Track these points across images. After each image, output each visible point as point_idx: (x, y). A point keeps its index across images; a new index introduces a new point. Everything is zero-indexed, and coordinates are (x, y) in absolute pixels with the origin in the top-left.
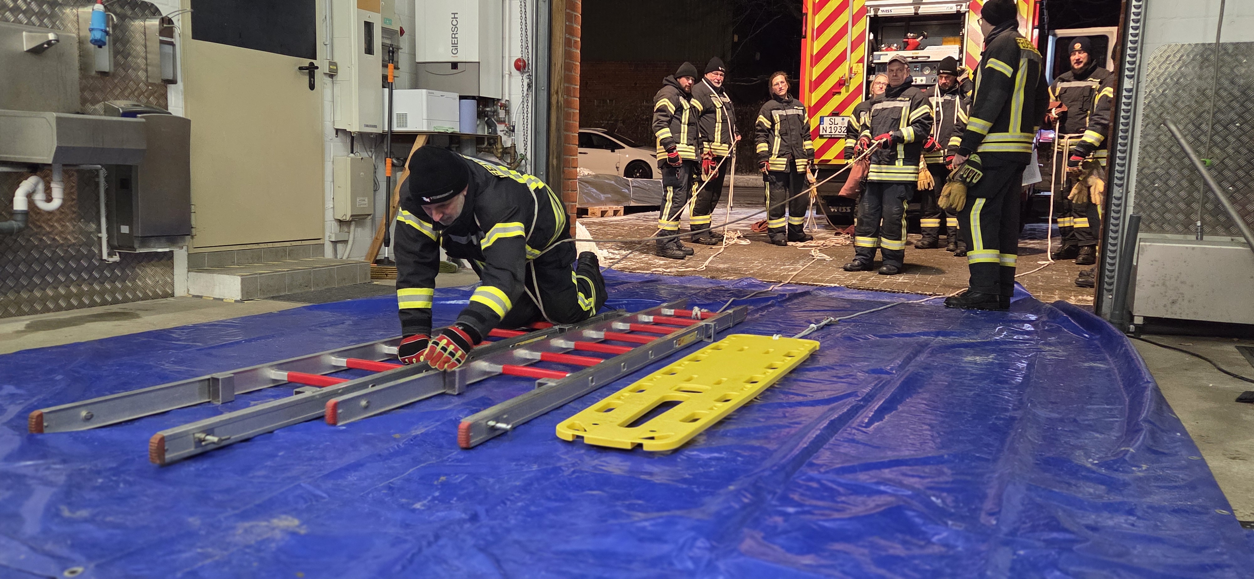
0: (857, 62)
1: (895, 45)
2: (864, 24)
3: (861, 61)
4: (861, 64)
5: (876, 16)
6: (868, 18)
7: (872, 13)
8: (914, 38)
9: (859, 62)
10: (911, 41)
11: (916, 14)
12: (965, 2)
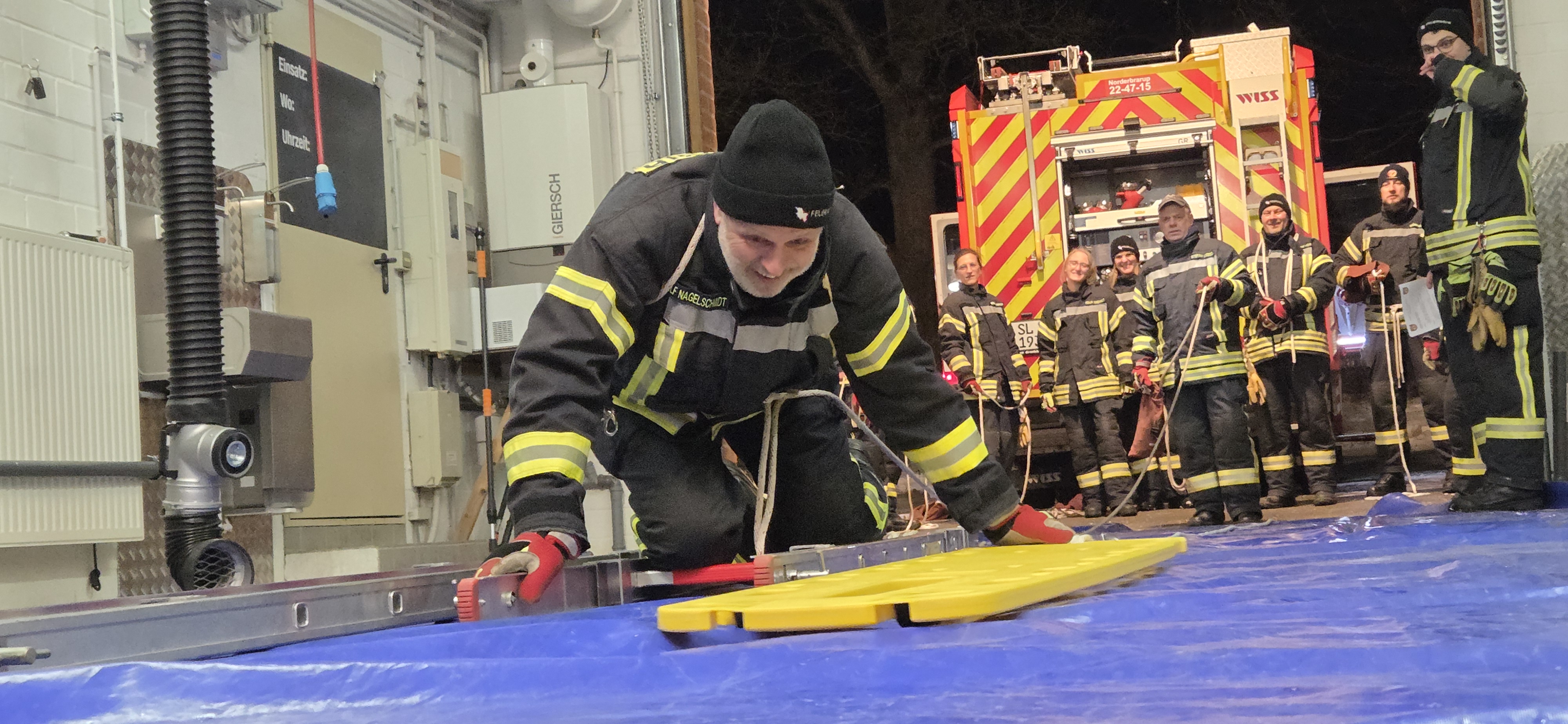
0: (1052, 232)
1: (1104, 202)
2: (1055, 172)
3: (1057, 229)
4: (1058, 235)
5: (1071, 159)
6: (1059, 164)
7: (1064, 156)
8: (1133, 190)
9: (1053, 232)
10: (1128, 194)
11: (1133, 152)
12: (1206, 129)
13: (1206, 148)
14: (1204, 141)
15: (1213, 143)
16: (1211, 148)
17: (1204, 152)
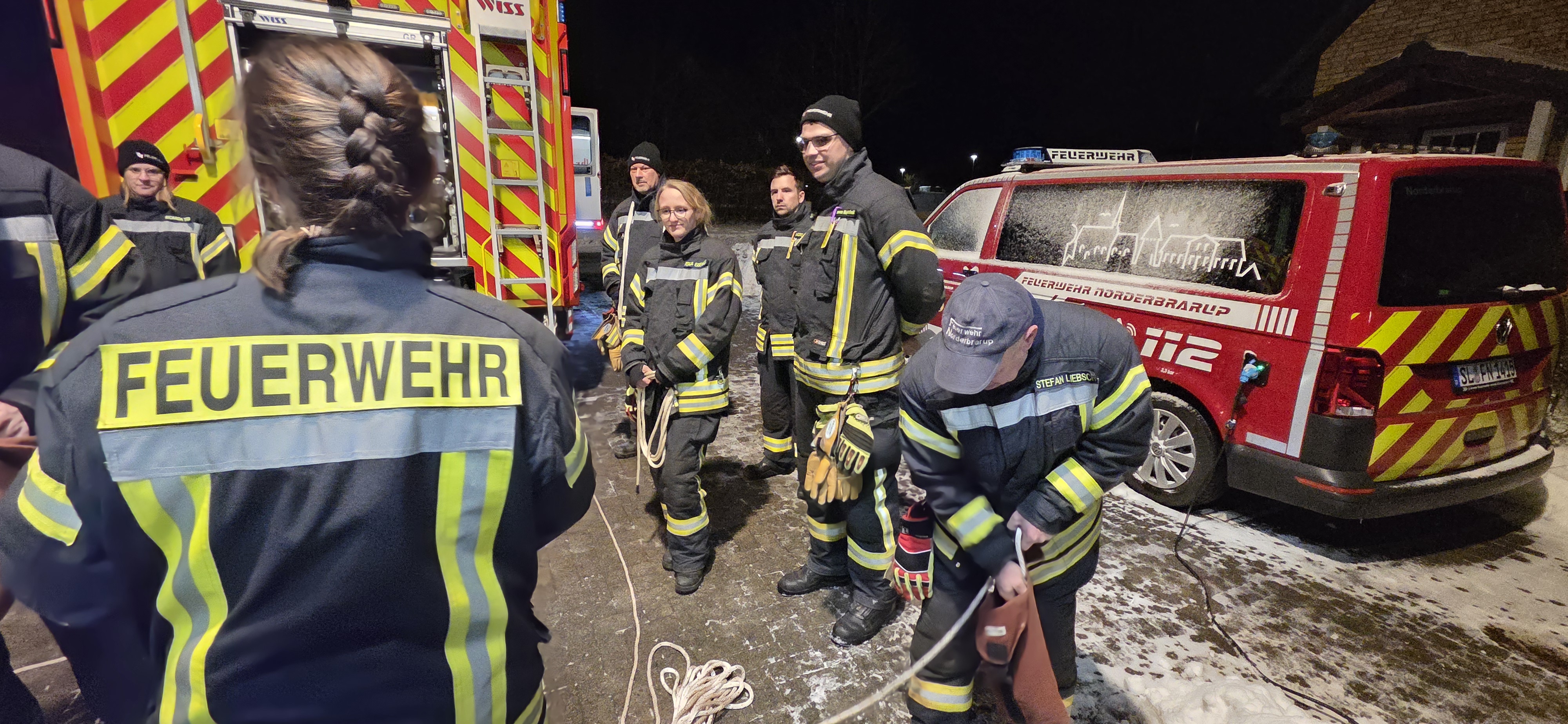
0: (222, 117)
2: (225, 37)
3: (231, 115)
4: (234, 123)
5: (249, 25)
6: (231, 29)
7: (239, 19)
9: (227, 117)
12: (439, 30)
13: (439, 52)
14: (436, 43)
15: (447, 48)
16: (445, 53)
17: (437, 57)
